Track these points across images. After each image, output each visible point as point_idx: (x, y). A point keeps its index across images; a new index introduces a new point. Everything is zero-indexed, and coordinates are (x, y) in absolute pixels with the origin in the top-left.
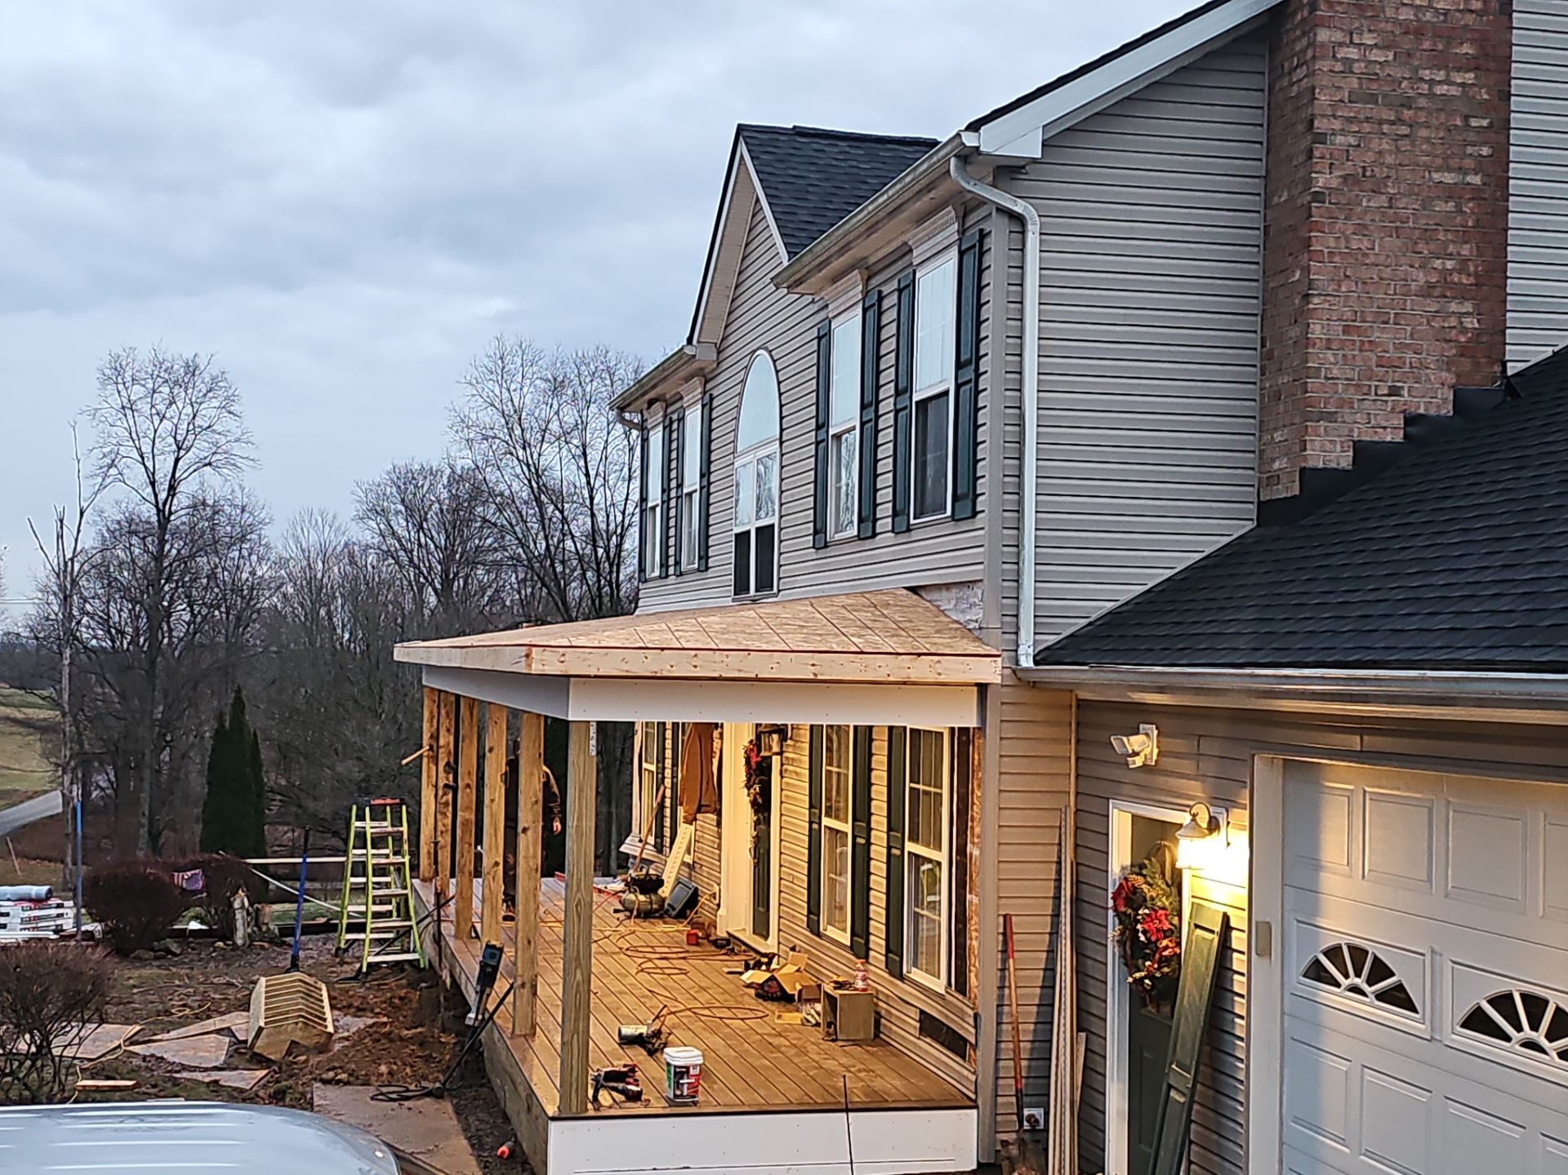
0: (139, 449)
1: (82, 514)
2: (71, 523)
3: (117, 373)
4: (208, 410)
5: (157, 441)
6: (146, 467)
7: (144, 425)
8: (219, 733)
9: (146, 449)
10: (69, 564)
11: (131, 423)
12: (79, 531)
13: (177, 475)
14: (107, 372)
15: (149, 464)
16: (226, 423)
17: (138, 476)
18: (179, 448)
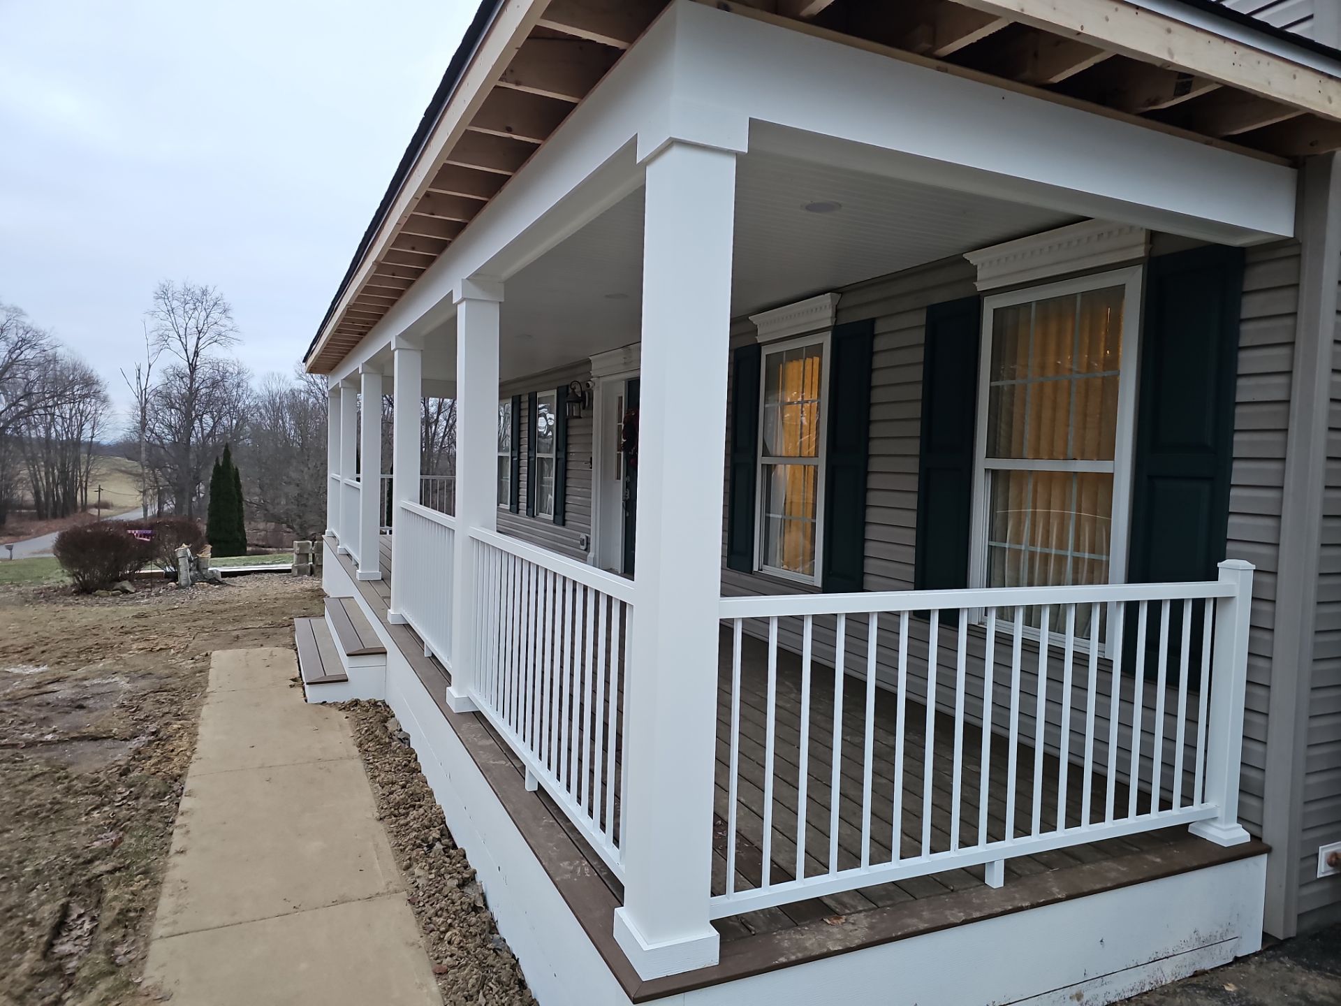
0: (178, 333)
1: (150, 367)
2: (144, 370)
3: (164, 294)
4: (215, 315)
5: (188, 329)
6: (182, 343)
7: (180, 321)
8: (217, 468)
9: (182, 333)
10: (144, 392)
11: (173, 318)
12: (148, 375)
13: (199, 346)
14: (159, 293)
15: (184, 341)
16: (224, 321)
17: (177, 345)
18: (199, 333)
